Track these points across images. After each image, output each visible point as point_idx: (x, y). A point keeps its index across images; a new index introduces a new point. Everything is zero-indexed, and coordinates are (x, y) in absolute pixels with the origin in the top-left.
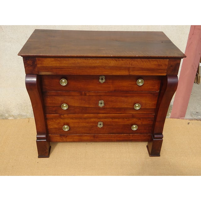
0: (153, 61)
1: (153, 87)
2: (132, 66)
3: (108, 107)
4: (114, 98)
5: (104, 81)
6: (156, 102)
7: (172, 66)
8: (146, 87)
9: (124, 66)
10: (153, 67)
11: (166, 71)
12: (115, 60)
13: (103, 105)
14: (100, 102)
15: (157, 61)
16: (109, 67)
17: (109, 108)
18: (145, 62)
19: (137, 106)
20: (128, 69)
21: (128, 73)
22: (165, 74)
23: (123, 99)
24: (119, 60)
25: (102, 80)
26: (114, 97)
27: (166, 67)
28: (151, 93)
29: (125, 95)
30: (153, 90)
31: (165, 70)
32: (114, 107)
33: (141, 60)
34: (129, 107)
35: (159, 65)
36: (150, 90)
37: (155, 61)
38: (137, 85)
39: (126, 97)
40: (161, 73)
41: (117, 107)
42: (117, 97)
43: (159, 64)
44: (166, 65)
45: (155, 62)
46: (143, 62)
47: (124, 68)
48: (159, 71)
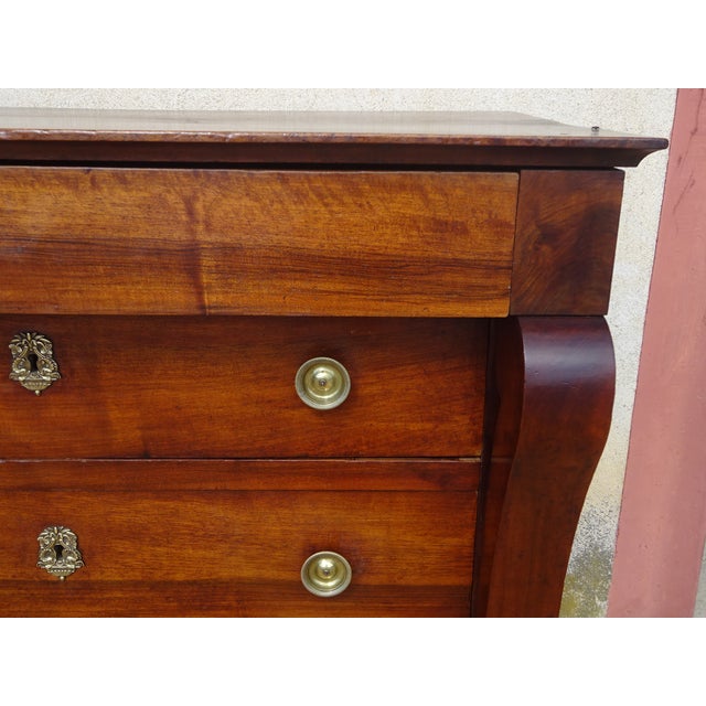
0: (384, 185)
1: (429, 426)
2: (214, 238)
3: (111, 574)
4: (145, 510)
5: (48, 374)
6: (466, 540)
7: (549, 235)
8: (383, 426)
9: (141, 234)
10: (393, 241)
11: (504, 282)
12: (58, 177)
13: (70, 562)
14: (47, 537)
15: (420, 189)
16: (17, 239)
17: (121, 585)
18: (320, 196)
19: (327, 573)
20: (187, 261)
21: (193, 299)
22: (499, 309)
23: (219, 512)
24: (93, 181)
25: (34, 368)
26: (146, 504)
27: (506, 247)
28: (424, 474)
29: (230, 486)
30: (436, 450)
31: (493, 269)
32: (158, 576)
33: (284, 180)
34: (270, 573)
35: (440, 226)
36: (415, 451)
37: (402, 187)
38: (304, 405)
39: (242, 497)
40: (466, 295)
41: (180, 577)
42: (172, 505)
43: (442, 215)
44: (497, 225)
45: (402, 197)
46: (300, 196)
47: (149, 252)
48: (448, 278)
